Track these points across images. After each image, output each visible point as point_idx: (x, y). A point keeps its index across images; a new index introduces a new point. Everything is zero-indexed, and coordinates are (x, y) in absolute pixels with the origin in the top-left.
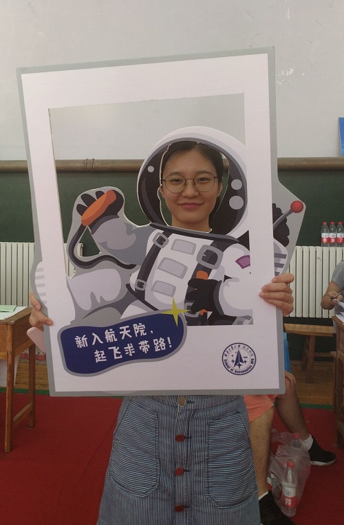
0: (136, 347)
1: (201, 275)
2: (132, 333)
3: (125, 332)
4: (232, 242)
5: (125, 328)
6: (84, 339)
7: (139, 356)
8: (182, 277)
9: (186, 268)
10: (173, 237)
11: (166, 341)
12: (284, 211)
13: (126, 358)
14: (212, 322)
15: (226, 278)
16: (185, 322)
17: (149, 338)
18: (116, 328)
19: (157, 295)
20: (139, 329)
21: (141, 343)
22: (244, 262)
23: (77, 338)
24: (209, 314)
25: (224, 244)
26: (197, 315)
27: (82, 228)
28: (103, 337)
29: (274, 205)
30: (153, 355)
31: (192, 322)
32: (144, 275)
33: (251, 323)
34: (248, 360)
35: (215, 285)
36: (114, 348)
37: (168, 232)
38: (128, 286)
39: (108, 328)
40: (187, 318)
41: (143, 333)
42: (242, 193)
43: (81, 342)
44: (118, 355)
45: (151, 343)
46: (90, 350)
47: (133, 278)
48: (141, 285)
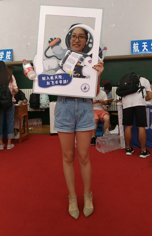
1: (79, 64)
2: (58, 78)
4: (88, 56)
5: (56, 76)
6: (45, 78)
7: (59, 84)
13: (55, 85)
14: (79, 77)
15: (85, 65)
16: (72, 76)
18: (54, 76)
21: (60, 81)
23: (43, 77)
24: (79, 75)
25: (86, 56)
26: (76, 75)
28: (50, 78)
30: (63, 84)
31: (74, 77)
33: (90, 78)
35: (82, 67)
36: (52, 81)
38: (59, 65)
40: (73, 75)
41: (61, 78)
42: (92, 43)
44: (53, 83)
45: (63, 81)
46: (46, 81)
47: (61, 63)
48: (62, 65)
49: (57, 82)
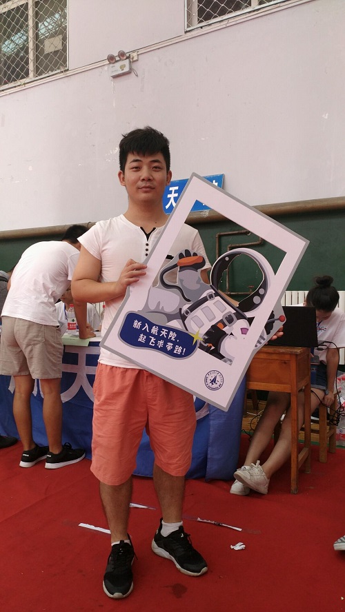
0: (165, 344)
1: (220, 326)
2: (167, 335)
3: (164, 333)
4: (244, 317)
5: (165, 330)
6: (140, 324)
7: (164, 350)
8: (210, 321)
9: (215, 318)
10: (218, 298)
11: (182, 350)
12: (276, 317)
14: (212, 353)
15: (231, 334)
16: (198, 345)
17: (175, 343)
18: (161, 328)
19: (192, 323)
20: (173, 335)
22: (244, 331)
24: (213, 348)
25: (240, 316)
26: (206, 345)
27: (175, 266)
28: (150, 328)
29: (273, 312)
30: (171, 353)
31: (201, 347)
32: (192, 309)
33: (231, 365)
34: (218, 384)
35: (224, 334)
36: (153, 338)
37: (217, 294)
38: (181, 309)
40: (200, 344)
41: (173, 339)
42: (262, 297)
43: (137, 324)
44: (152, 343)
45: (174, 347)
46: (139, 331)
47: (185, 307)
48: (187, 313)
49: (161, 343)
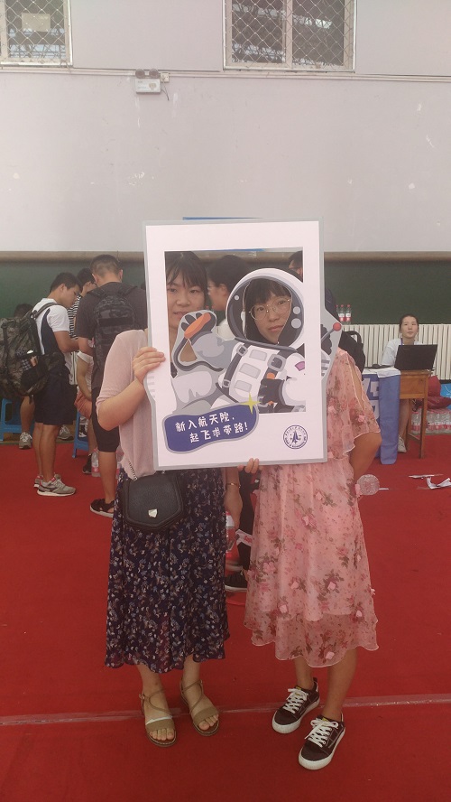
0: (222, 430)
1: (270, 376)
2: (219, 419)
3: (213, 419)
4: (293, 351)
6: (183, 424)
7: (223, 436)
8: (256, 378)
9: (260, 371)
10: (251, 347)
11: (243, 426)
12: (328, 330)
13: (214, 439)
14: (277, 410)
15: (288, 378)
16: (257, 411)
17: (231, 423)
18: (207, 416)
19: (238, 391)
20: (224, 416)
21: (225, 427)
23: (178, 424)
24: (275, 404)
25: (287, 353)
26: (266, 405)
27: (185, 340)
29: (322, 325)
30: (234, 436)
31: (263, 411)
32: (229, 376)
33: (305, 411)
34: (302, 438)
35: (280, 383)
39: (201, 416)
41: (227, 420)
42: (301, 316)
43: (180, 427)
44: (208, 436)
46: (187, 433)
47: (221, 378)
48: (226, 383)
49: (216, 431)
